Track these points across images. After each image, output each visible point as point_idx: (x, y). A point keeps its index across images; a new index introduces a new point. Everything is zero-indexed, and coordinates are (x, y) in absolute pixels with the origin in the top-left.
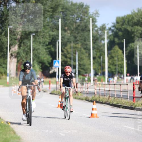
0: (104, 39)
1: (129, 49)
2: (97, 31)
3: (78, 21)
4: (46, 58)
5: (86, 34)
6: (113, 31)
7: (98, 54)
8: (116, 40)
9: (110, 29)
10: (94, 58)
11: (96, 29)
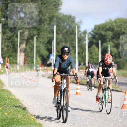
0: (85, 40)
1: (103, 47)
2: (81, 34)
3: (67, 27)
4: (45, 53)
5: (73, 36)
6: (92, 34)
7: (82, 51)
8: (94, 41)
9: (90, 33)
10: (78, 53)
11: (80, 33)
